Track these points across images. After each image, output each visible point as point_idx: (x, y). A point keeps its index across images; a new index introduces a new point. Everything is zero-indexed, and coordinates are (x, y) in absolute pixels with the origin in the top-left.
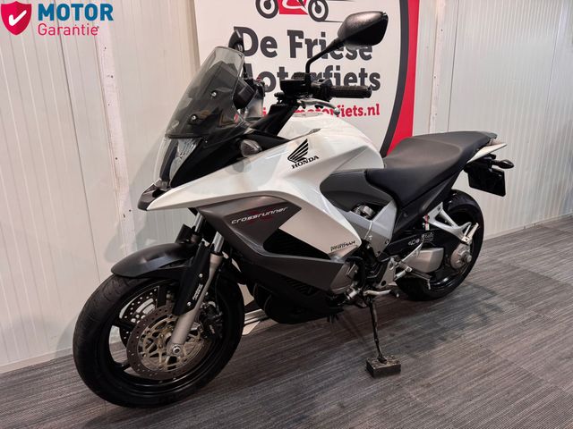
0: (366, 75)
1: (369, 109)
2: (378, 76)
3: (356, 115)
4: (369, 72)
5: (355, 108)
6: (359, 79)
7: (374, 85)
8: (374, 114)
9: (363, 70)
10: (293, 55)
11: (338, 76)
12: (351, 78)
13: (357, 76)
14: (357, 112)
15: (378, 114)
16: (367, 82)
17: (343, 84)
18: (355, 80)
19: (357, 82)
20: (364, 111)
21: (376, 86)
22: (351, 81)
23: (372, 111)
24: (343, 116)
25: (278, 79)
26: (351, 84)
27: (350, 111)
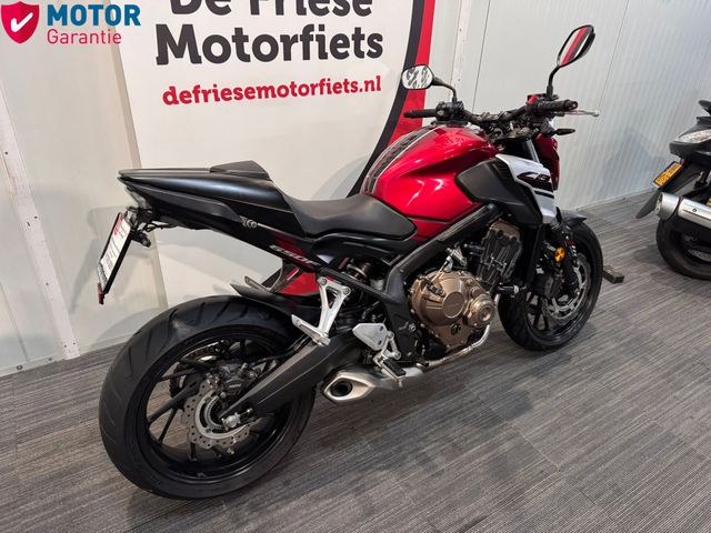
0: (363, 37)
1: (367, 83)
2: (380, 38)
3: (347, 91)
4: (367, 33)
5: (346, 83)
6: (352, 43)
7: (374, 51)
8: (373, 89)
9: (358, 30)
10: (255, 11)
11: (321, 39)
12: (340, 42)
13: (350, 38)
14: (349, 88)
15: (379, 89)
16: (365, 46)
17: (328, 50)
18: (346, 45)
19: (348, 47)
20: (359, 86)
21: (377, 52)
22: (341, 46)
23: (370, 86)
24: (329, 92)
25: (233, 46)
26: (341, 50)
27: (340, 87)
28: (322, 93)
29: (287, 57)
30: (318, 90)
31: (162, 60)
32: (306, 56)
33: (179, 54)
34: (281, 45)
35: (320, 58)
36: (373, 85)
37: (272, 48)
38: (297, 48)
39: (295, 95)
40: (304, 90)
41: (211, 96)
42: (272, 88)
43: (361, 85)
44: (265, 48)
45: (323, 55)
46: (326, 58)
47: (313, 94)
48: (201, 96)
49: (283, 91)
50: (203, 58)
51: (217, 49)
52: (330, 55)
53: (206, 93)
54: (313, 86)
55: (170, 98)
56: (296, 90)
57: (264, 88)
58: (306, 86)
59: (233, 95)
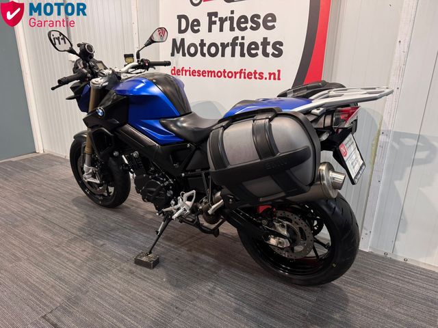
0: (269, 43)
1: (270, 74)
2: (281, 44)
3: (256, 78)
4: (272, 40)
5: (255, 73)
6: (261, 47)
7: (277, 53)
8: (275, 79)
9: (265, 39)
10: (210, 30)
11: (242, 45)
12: (253, 46)
13: (260, 44)
14: (257, 76)
15: (279, 79)
16: (270, 50)
17: (245, 51)
18: (257, 48)
19: (258, 49)
20: (264, 76)
21: (279, 54)
22: (254, 49)
23: (272, 76)
24: (245, 78)
25: (199, 48)
26: (253, 52)
27: (251, 75)
28: (240, 78)
29: (223, 55)
30: (238, 75)
31: (173, 55)
32: (233, 55)
33: (178, 52)
34: (220, 48)
35: (241, 56)
36: (275, 76)
37: (217, 50)
38: (229, 50)
39: (225, 77)
40: (230, 75)
41: (188, 73)
42: (214, 72)
43: (266, 75)
44: (213, 50)
45: (242, 55)
46: (244, 56)
47: (235, 77)
48: (184, 72)
49: (219, 74)
50: (187, 54)
51: (192, 50)
52: (246, 55)
53: (186, 71)
54: (236, 73)
55: (173, 72)
56: (226, 74)
57: (211, 71)
58: (232, 73)
59: (197, 74)
